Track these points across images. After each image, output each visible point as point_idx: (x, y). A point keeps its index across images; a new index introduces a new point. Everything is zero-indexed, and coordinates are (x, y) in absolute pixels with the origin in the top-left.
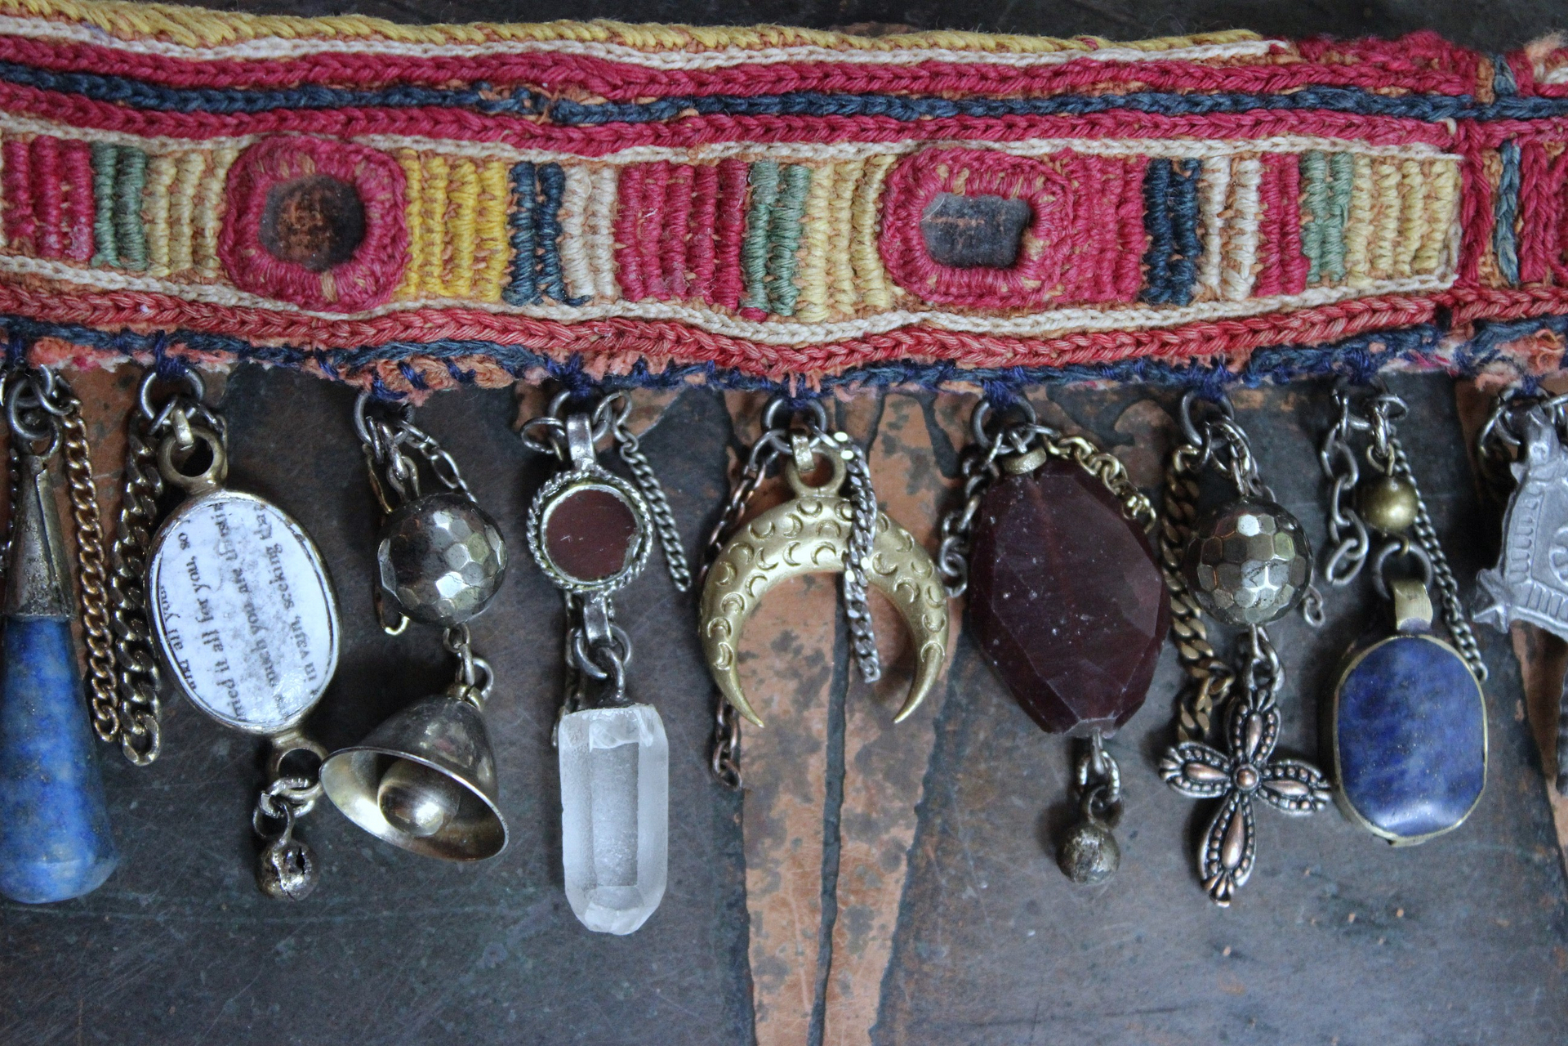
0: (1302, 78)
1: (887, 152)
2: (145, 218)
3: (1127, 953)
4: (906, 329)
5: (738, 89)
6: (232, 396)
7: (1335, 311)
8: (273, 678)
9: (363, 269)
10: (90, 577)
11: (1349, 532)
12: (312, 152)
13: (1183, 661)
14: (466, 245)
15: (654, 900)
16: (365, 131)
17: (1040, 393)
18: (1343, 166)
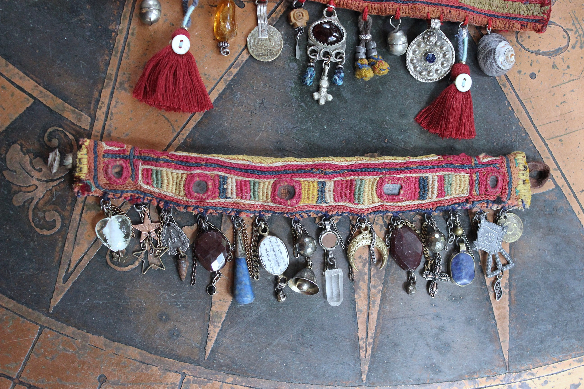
0: (444, 163)
1: (378, 177)
2: (259, 192)
3: (417, 306)
4: (380, 205)
5: (354, 168)
6: (269, 220)
7: (450, 200)
8: (279, 266)
9: (295, 200)
10: (247, 250)
11: (451, 235)
12: (286, 181)
13: (425, 257)
14: (311, 195)
15: (342, 300)
16: (295, 177)
17: (401, 214)
18: (451, 176)
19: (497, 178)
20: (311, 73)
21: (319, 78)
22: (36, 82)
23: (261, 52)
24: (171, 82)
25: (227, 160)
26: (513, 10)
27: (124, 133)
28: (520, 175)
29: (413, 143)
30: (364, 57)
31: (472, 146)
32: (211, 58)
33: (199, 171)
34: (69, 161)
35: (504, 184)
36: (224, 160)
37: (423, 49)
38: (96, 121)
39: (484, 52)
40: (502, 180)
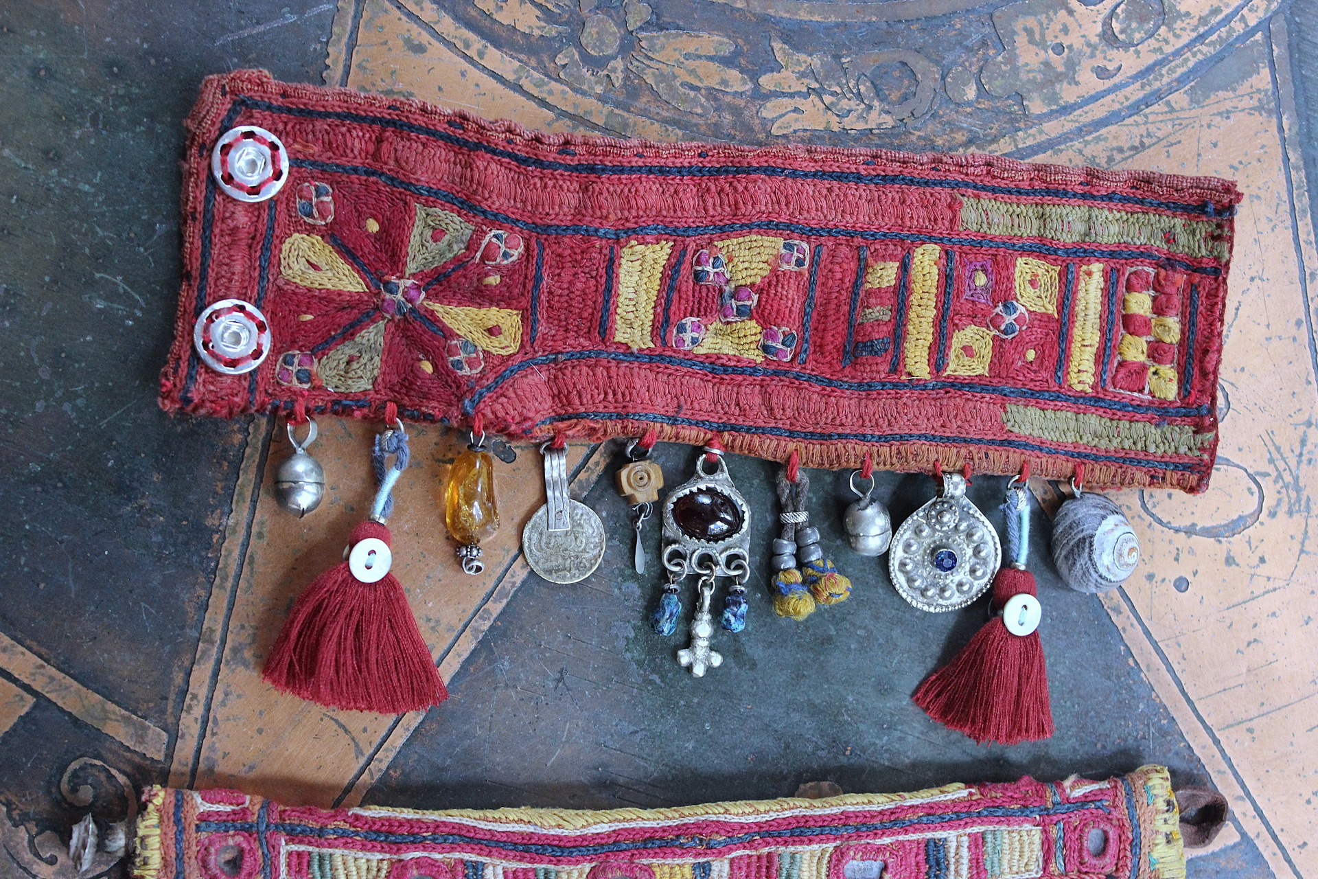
0: (982, 805)
1: (830, 847)
5: (774, 829)
12: (620, 868)
16: (639, 859)
18: (999, 836)
19: (1105, 833)
20: (674, 606)
21: (690, 615)
22: (40, 656)
23: (554, 563)
24: (348, 652)
25: (482, 825)
26: (1131, 441)
27: (244, 765)
28: (1159, 823)
29: (909, 753)
30: (792, 563)
31: (1047, 753)
32: (440, 580)
33: (418, 854)
34: (119, 841)
35: (1122, 847)
36: (475, 824)
37: (928, 541)
38: (179, 740)
39: (1067, 543)
40: (1116, 837)
